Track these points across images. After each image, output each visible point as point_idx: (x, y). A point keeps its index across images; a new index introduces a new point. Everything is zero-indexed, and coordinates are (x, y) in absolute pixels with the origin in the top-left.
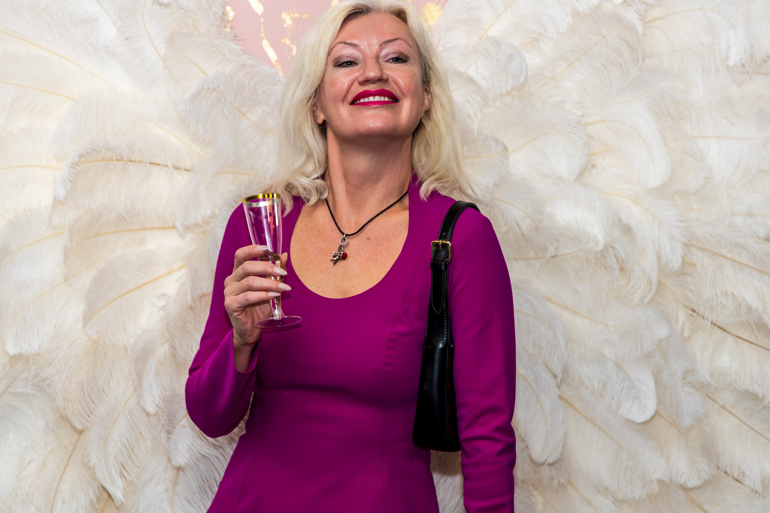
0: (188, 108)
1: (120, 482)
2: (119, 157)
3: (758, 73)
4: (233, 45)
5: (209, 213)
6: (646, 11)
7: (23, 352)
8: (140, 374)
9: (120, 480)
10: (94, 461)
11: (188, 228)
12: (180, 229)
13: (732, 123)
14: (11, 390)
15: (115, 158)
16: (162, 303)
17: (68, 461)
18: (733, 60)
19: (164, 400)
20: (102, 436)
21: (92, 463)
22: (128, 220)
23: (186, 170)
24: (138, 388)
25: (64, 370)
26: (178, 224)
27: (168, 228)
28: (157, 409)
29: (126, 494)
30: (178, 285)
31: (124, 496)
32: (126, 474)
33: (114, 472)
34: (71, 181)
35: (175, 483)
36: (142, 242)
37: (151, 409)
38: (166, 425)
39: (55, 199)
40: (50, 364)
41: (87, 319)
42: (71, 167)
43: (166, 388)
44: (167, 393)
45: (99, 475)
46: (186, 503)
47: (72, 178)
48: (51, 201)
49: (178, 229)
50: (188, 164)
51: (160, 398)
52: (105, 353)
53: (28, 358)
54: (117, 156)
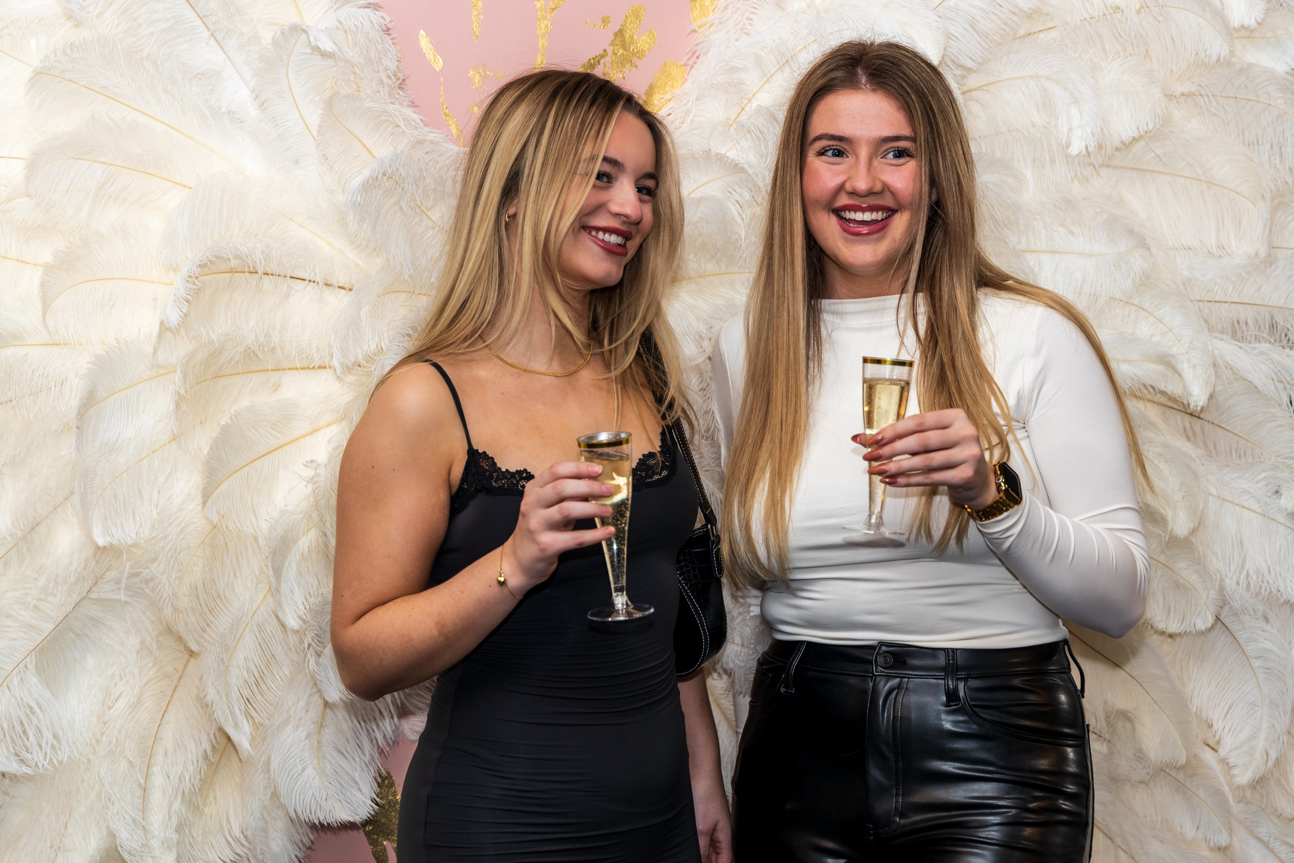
0: (359, 199)
1: (246, 727)
2: (252, 270)
3: (1108, 166)
4: (409, 113)
5: (373, 347)
6: (963, 77)
7: (115, 542)
8: (278, 572)
9: (245, 722)
10: (211, 695)
11: (348, 369)
12: (338, 371)
13: (1072, 233)
14: (94, 596)
15: (247, 270)
16: (310, 473)
17: (172, 697)
18: (1076, 147)
19: (310, 609)
20: (222, 660)
21: (209, 698)
22: (261, 356)
23: (340, 287)
24: (275, 591)
25: (173, 567)
26: (335, 363)
27: (313, 368)
28: (300, 622)
29: (253, 741)
30: (330, 448)
31: (251, 745)
32: (254, 714)
33: (237, 711)
34: (187, 301)
35: (321, 726)
36: (277, 387)
37: (293, 622)
38: (314, 645)
39: (162, 324)
40: (154, 560)
41: (206, 495)
42: (188, 281)
43: (312, 594)
44: (313, 600)
45: (219, 714)
46: (336, 754)
47: (189, 297)
48: (157, 329)
49: (335, 369)
50: (342, 280)
51: (305, 608)
52: (226, 544)
53: (121, 552)
54: (249, 267)
